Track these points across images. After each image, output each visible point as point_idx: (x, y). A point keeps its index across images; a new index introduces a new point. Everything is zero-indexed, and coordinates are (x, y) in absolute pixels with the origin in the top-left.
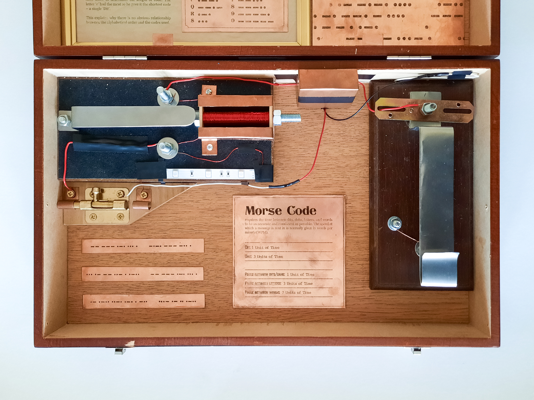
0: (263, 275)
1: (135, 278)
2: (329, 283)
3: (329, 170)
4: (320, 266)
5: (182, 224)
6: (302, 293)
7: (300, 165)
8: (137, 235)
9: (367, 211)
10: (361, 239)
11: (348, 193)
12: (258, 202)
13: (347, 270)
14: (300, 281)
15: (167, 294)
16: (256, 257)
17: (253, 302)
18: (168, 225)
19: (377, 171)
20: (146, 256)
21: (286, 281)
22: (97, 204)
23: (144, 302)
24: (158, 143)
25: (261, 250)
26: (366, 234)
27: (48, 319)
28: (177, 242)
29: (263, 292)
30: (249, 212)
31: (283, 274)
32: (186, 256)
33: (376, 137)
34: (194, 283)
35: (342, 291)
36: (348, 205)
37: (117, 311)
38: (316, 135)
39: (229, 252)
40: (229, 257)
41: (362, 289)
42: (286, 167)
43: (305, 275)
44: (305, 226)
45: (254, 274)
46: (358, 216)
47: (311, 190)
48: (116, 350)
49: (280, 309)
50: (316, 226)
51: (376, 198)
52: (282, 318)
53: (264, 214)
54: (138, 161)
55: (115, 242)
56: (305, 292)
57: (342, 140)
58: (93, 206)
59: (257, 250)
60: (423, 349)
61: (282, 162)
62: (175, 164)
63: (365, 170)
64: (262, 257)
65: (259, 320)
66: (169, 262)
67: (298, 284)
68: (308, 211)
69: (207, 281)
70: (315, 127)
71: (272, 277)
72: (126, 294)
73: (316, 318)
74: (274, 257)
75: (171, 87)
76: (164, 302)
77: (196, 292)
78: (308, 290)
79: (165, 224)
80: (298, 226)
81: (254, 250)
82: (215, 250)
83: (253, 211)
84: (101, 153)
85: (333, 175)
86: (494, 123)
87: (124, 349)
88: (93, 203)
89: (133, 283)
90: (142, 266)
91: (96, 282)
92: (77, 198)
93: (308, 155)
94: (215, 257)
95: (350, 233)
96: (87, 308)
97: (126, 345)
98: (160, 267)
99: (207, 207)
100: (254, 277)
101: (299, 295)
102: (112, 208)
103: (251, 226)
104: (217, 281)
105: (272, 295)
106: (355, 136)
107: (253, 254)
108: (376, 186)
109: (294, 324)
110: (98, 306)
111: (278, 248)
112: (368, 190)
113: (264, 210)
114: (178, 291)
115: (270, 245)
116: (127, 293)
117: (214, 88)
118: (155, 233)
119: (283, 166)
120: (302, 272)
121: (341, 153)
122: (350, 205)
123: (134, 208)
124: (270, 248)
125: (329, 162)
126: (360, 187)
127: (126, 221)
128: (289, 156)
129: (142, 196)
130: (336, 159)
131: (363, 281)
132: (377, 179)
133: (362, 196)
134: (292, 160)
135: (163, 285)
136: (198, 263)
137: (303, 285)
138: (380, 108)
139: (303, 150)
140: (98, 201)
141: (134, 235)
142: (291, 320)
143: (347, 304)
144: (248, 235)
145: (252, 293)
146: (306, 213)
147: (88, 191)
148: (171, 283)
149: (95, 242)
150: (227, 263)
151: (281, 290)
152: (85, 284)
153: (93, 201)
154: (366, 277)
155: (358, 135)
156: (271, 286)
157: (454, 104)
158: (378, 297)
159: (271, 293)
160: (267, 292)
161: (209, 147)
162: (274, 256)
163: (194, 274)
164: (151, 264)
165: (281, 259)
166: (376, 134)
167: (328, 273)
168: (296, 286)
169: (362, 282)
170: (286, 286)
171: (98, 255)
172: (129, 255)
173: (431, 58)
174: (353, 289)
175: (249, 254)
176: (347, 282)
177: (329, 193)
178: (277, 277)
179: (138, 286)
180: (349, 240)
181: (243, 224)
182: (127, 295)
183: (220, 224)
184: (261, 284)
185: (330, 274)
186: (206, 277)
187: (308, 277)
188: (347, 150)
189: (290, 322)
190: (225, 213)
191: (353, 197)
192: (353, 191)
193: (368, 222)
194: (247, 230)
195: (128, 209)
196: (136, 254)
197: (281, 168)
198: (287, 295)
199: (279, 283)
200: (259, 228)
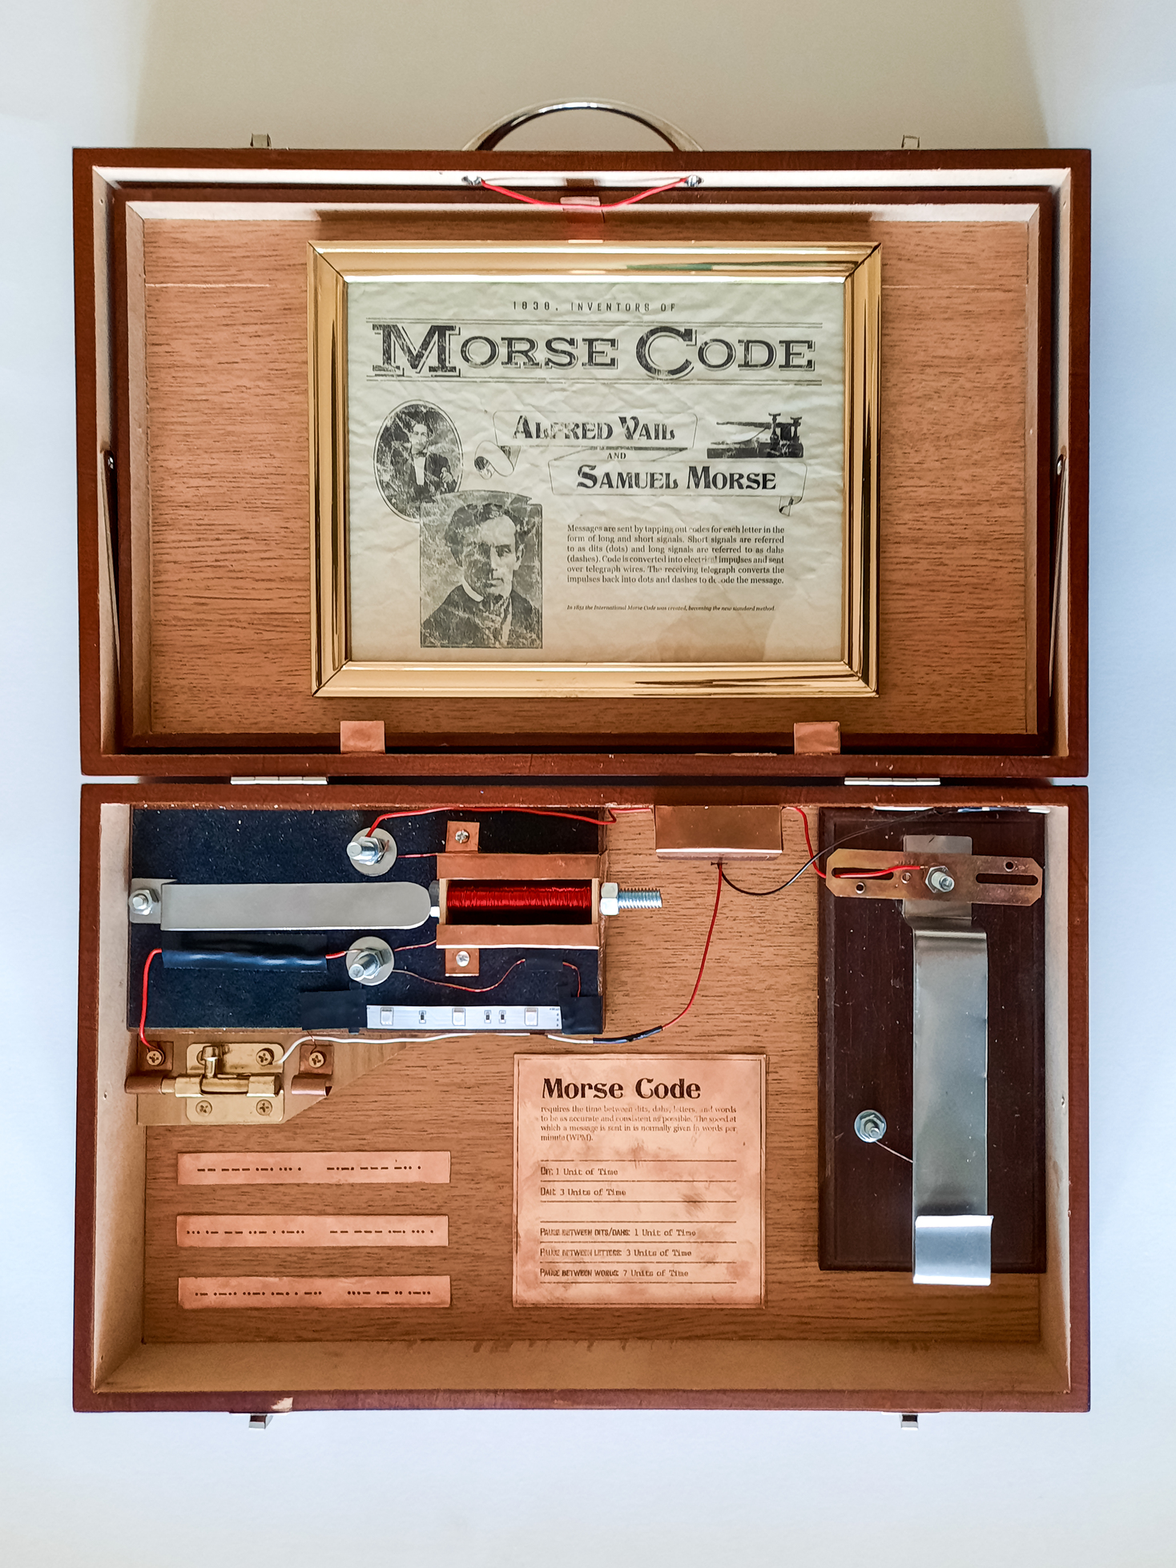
0: (581, 1232)
1: (295, 1240)
2: (727, 1253)
3: (730, 997)
4: (709, 1213)
5: (401, 1118)
6: (667, 1274)
7: (665, 986)
8: (299, 1143)
9: (815, 1089)
10: (801, 1152)
11: (770, 1048)
12: (567, 1068)
13: (769, 1221)
14: (664, 1247)
15: (365, 1276)
16: (566, 1192)
17: (557, 1294)
18: (370, 1120)
19: (833, 1008)
20: (319, 1190)
21: (632, 1247)
22: (213, 1085)
23: (315, 1293)
24: (348, 950)
25: (578, 1177)
26: (810, 1142)
27: (103, 1347)
28: (389, 1159)
29: (581, 1272)
30: (551, 1092)
31: (625, 1232)
32: (408, 1190)
33: (830, 932)
34: (426, 1251)
35: (756, 1269)
36: (771, 1076)
37: (256, 1313)
38: (700, 919)
39: (505, 1180)
40: (505, 1191)
41: (803, 1264)
42: (633, 990)
43: (674, 1233)
44: (675, 1124)
45: (561, 1232)
46: (793, 1101)
47: (690, 1043)
48: (253, 1419)
49: (618, 1310)
50: (701, 1125)
51: (830, 1067)
52: (623, 1330)
53: (583, 1095)
54: (303, 990)
55: (250, 1159)
56: (674, 1273)
57: (759, 930)
58: (204, 1089)
59: (569, 1177)
60: (922, 1416)
61: (624, 979)
62: (387, 995)
63: (809, 997)
64: (579, 1193)
65: (573, 1336)
66: (371, 1203)
67: (658, 1254)
68: (682, 1090)
69: (456, 1246)
70: (699, 901)
71: (601, 1238)
72: (276, 1276)
73: (699, 1331)
74: (605, 1193)
75: (380, 826)
76: (359, 1293)
77: (429, 1273)
78: (682, 1268)
79: (362, 1118)
80: (660, 1124)
81: (562, 1176)
82: (472, 1178)
83: (560, 1090)
84: (225, 972)
85: (738, 1009)
86: (1076, 923)
87: (269, 1415)
88: (204, 1081)
89: (288, 1251)
90: (310, 1212)
91: (209, 1249)
92: (169, 1066)
93: (684, 964)
94: (473, 1192)
95: (776, 1138)
96: (187, 1306)
97: (275, 1407)
98: (352, 1214)
99: (456, 1080)
100: (561, 1238)
101: (661, 1279)
102: (246, 1093)
103: (554, 1124)
104: (478, 1247)
105: (601, 1278)
106: (786, 922)
107: (558, 1186)
108: (829, 1041)
109: (647, 1345)
110: (211, 1300)
111: (615, 1173)
112: (815, 1043)
113: (583, 1086)
114: (391, 1270)
115: (596, 1167)
116: (276, 1274)
117: (474, 827)
118: (340, 1139)
119: (628, 988)
120: (667, 1227)
121: (755, 961)
122: (776, 1076)
123: (294, 1092)
124: (596, 1172)
125: (729, 978)
126: (797, 1037)
127: (276, 1117)
128: (640, 966)
129: (312, 1063)
130: (745, 972)
131: (804, 1246)
132: (831, 1025)
133: (803, 1055)
134: (647, 973)
135: (358, 1255)
136: (434, 1206)
137: (670, 1257)
138: (837, 872)
139: (672, 952)
140: (215, 1076)
141: (292, 1144)
142: (642, 1335)
143: (769, 1298)
144: (547, 1143)
145: (557, 1275)
146: (678, 1094)
147: (193, 1050)
148: (376, 1251)
149: (206, 1159)
150: (500, 1207)
151: (620, 1268)
152: (183, 1253)
153: (204, 1076)
154: (811, 1239)
155: (796, 919)
156: (598, 1259)
157: (999, 864)
158: (836, 1283)
159: (597, 1273)
160: (589, 1273)
161: (462, 959)
162: (604, 1190)
163: (427, 1232)
164: (329, 1210)
165: (621, 1198)
166: (829, 925)
167: (726, 1228)
168: (653, 1259)
169: (802, 1249)
170: (633, 1258)
171: (213, 1188)
172: (281, 1189)
173: (939, 783)
174: (781, 1265)
175: (549, 1187)
176: (769, 1249)
177: (728, 1049)
178: (612, 1238)
179: (301, 1258)
180: (774, 1155)
181: (537, 1119)
182: (277, 1279)
183: (484, 1118)
184: (577, 1253)
185: (730, 1233)
186: (454, 1238)
187: (681, 1238)
188: (768, 953)
189: (640, 1338)
190: (495, 1092)
191: (783, 1058)
192: (783, 1044)
193: (815, 1113)
194: (545, 1133)
195: (282, 1091)
196: (298, 1185)
197: (622, 993)
198: (635, 1279)
199: (617, 1252)
200: (572, 1128)
